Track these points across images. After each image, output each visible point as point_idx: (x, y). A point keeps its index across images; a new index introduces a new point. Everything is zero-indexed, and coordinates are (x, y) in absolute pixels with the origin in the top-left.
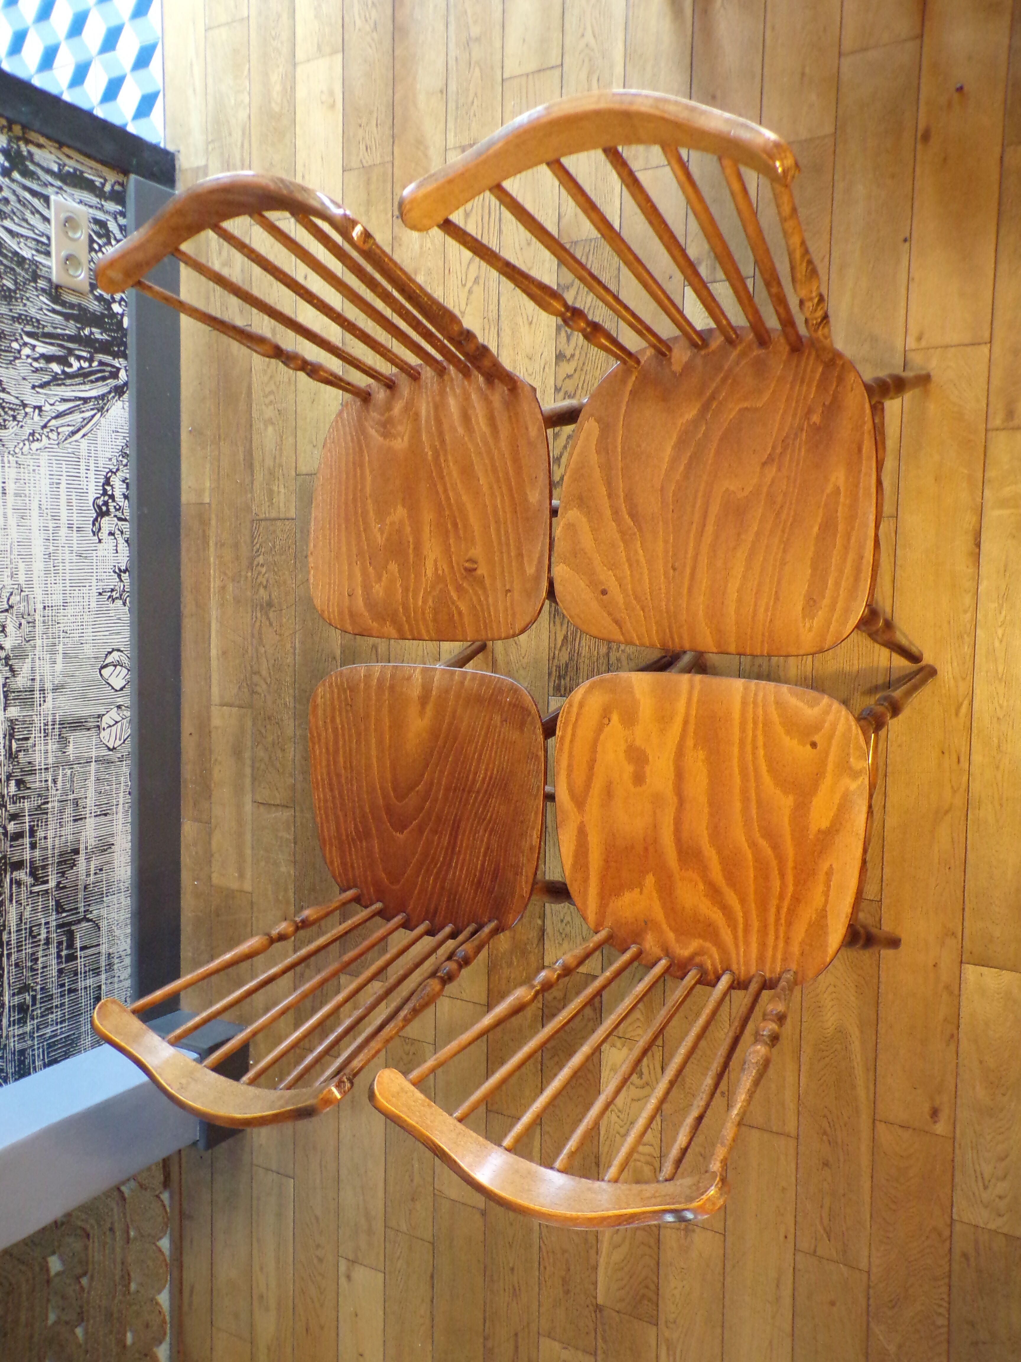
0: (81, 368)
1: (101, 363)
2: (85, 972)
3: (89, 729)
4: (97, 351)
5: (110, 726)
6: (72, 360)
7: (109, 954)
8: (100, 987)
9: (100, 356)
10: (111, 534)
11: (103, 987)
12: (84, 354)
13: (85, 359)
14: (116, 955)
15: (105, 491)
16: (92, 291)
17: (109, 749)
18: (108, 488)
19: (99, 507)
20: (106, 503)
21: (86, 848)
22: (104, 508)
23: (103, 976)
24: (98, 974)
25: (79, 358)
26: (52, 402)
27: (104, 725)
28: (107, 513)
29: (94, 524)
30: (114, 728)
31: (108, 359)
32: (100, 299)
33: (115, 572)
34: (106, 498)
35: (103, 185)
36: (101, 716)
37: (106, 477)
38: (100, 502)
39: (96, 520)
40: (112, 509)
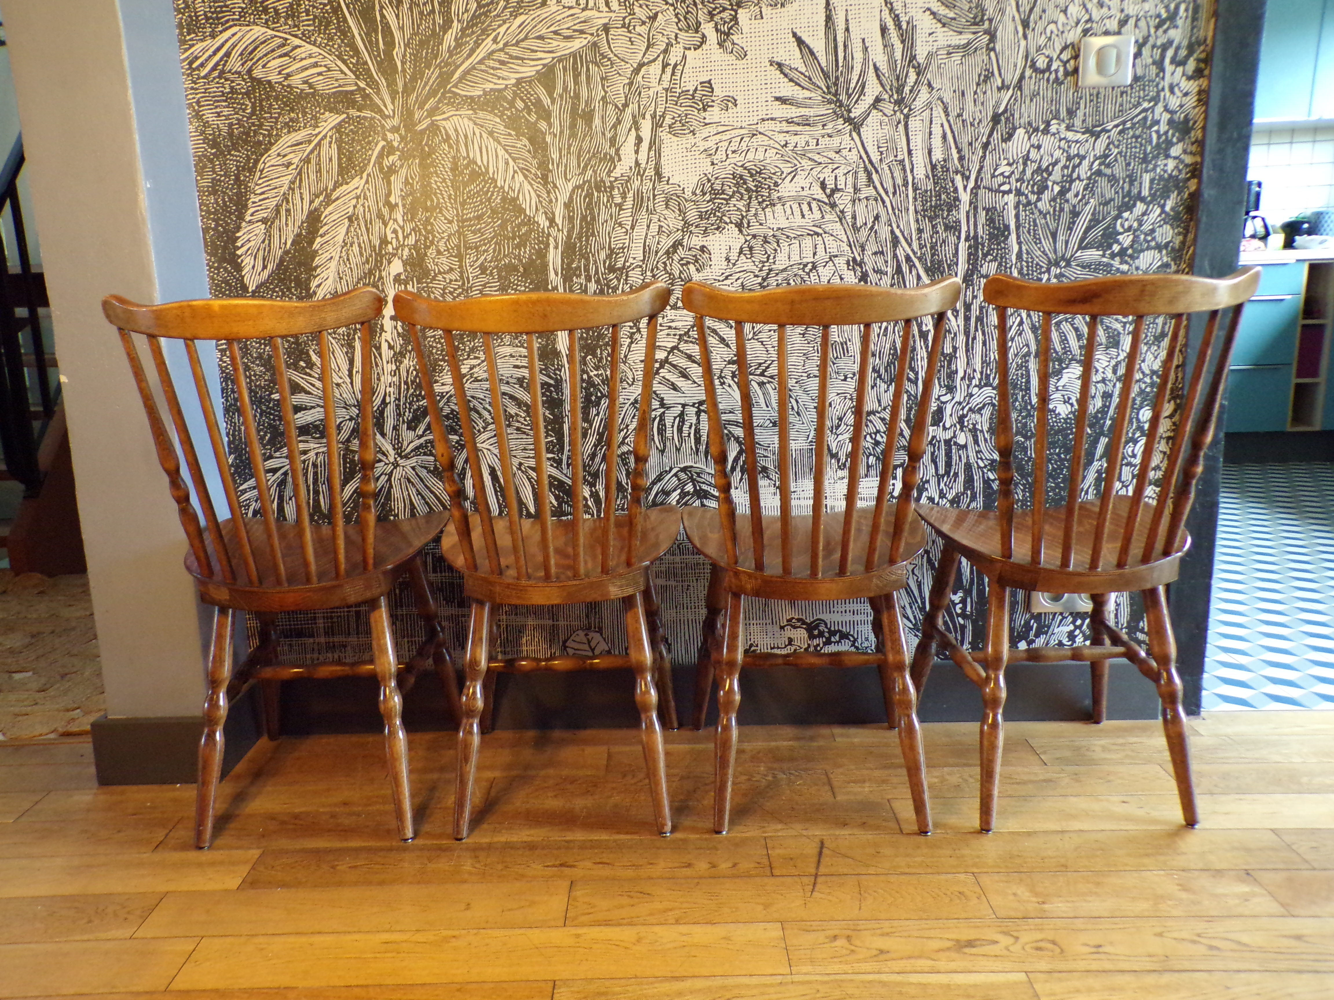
0: (955, 605)
1: (963, 627)
2: (332, 618)
3: (587, 616)
4: (974, 623)
5: (589, 642)
6: (960, 594)
7: (345, 646)
8: (312, 636)
9: (970, 627)
10: (790, 641)
11: (311, 640)
12: (969, 608)
13: (964, 609)
14: (342, 655)
15: (833, 633)
16: (1033, 616)
17: (565, 642)
18: (837, 638)
19: (817, 626)
20: (821, 634)
21: (463, 616)
22: (816, 632)
23: (322, 640)
24: (326, 634)
25: (963, 601)
26: (916, 572)
27: (591, 635)
28: (812, 637)
29: (799, 620)
30: (586, 647)
31: (969, 637)
32: (1027, 627)
33: (751, 646)
34: (827, 635)
35: (1142, 631)
36: (600, 631)
37: (848, 634)
38: (822, 628)
39: (804, 623)
40: (816, 642)
